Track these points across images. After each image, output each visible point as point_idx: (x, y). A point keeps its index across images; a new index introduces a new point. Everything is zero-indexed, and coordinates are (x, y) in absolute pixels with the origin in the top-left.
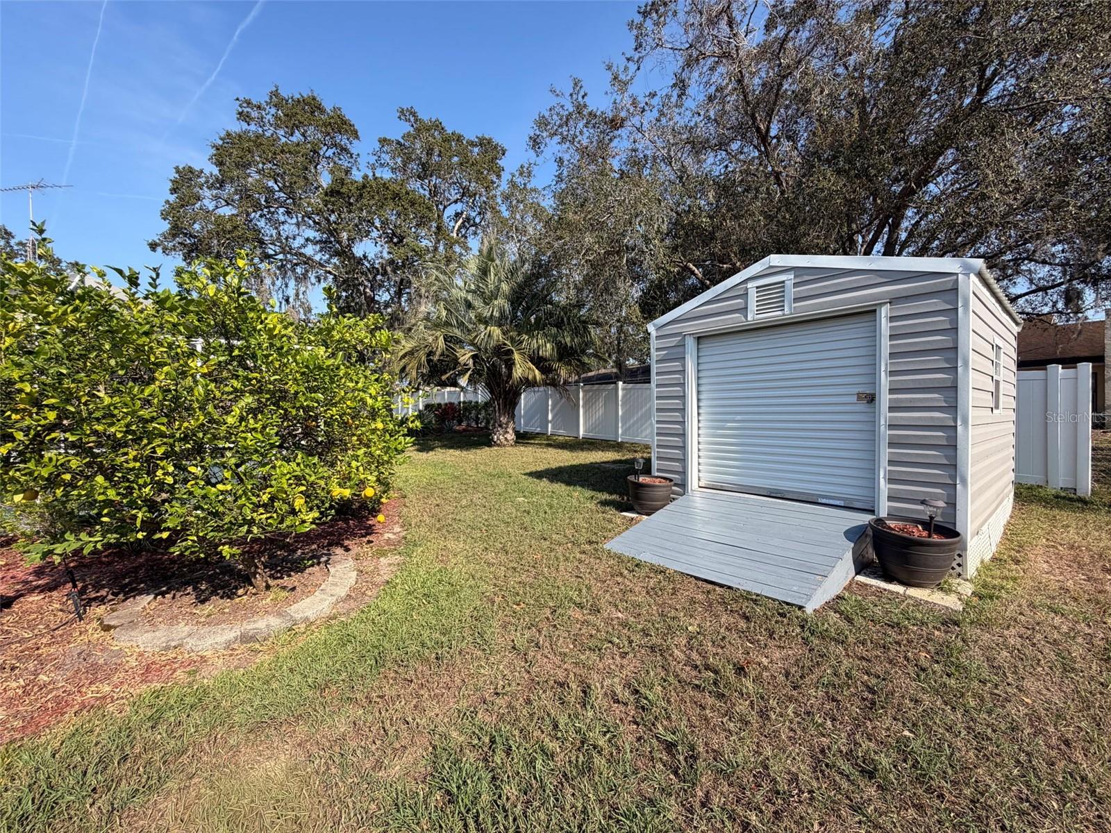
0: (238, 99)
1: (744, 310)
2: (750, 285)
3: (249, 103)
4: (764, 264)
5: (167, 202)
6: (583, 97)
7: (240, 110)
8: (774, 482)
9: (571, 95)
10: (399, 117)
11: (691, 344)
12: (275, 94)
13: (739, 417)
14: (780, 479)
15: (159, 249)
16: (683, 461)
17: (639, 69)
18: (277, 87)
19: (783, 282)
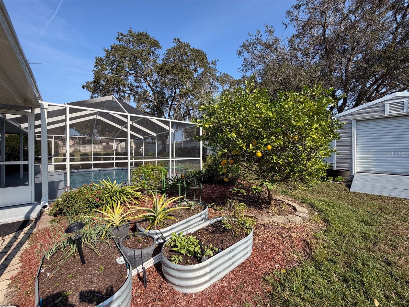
0: (118, 33)
1: (384, 111)
2: (385, 103)
3: (122, 34)
4: (393, 95)
5: (94, 70)
6: (260, 36)
7: (118, 36)
8: (394, 170)
9: (256, 36)
10: (174, 42)
11: (354, 123)
12: (130, 31)
13: (376, 148)
14: (396, 168)
15: (85, 88)
16: (351, 163)
17: (286, 27)
18: (131, 29)
19: (403, 101)
